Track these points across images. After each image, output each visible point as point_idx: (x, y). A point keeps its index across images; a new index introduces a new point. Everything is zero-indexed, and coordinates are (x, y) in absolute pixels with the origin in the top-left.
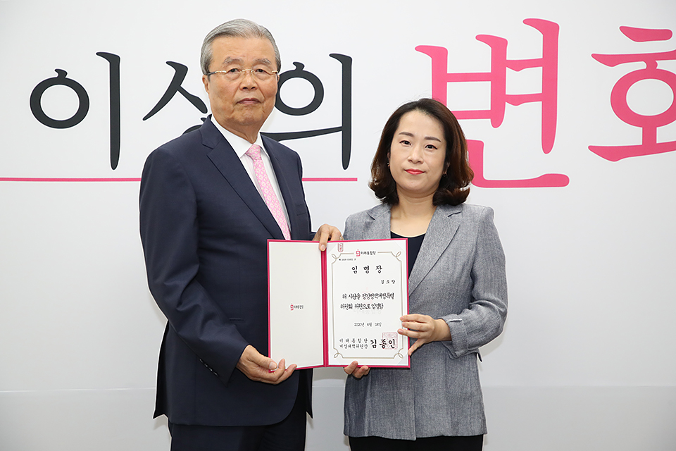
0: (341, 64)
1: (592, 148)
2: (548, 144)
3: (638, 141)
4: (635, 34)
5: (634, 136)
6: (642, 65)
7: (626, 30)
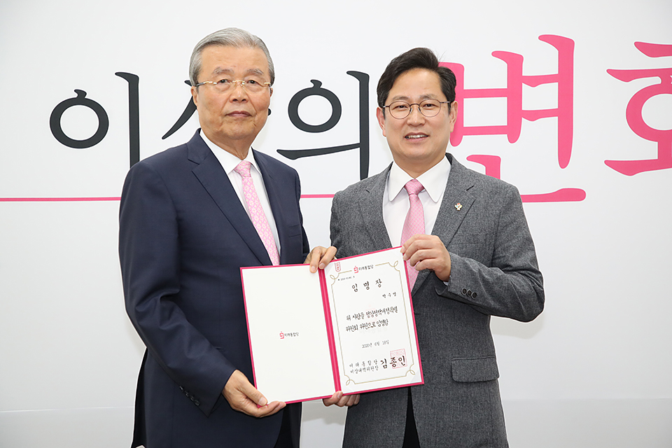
0: (359, 82)
1: (608, 163)
2: (564, 159)
3: (654, 155)
4: (650, 50)
5: (649, 150)
6: (657, 80)
7: (640, 46)
